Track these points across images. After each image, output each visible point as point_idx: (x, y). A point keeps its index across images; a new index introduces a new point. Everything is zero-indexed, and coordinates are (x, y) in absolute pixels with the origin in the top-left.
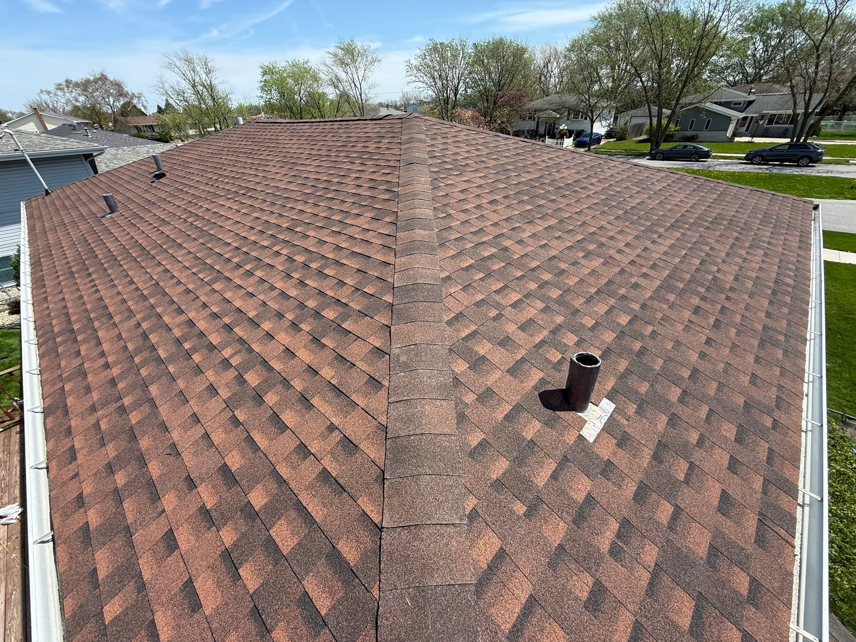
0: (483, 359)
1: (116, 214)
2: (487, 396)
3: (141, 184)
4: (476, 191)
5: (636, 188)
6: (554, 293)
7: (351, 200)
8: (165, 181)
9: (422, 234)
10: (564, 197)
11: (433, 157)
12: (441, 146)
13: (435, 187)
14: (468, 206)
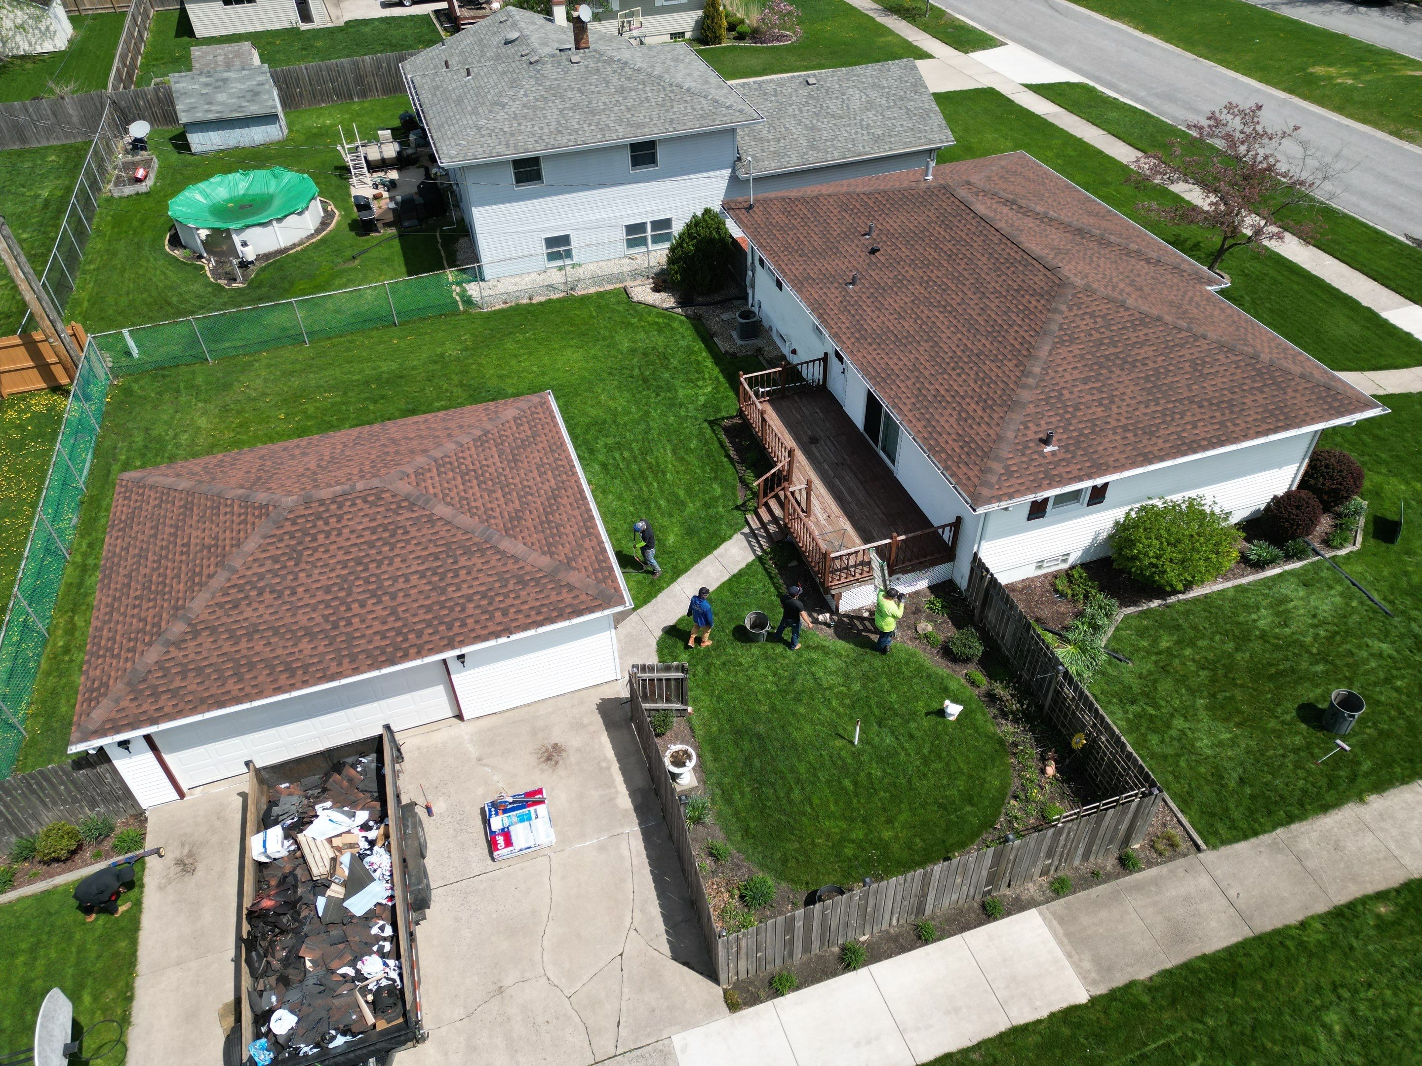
0: (1029, 427)
1: (857, 288)
2: (1025, 435)
3: (858, 250)
4: (1071, 359)
5: (1189, 369)
6: (1068, 416)
7: (1009, 348)
8: (882, 259)
9: (1031, 381)
10: (1122, 369)
11: (1061, 329)
12: (1071, 319)
13: (1050, 354)
14: (1059, 369)
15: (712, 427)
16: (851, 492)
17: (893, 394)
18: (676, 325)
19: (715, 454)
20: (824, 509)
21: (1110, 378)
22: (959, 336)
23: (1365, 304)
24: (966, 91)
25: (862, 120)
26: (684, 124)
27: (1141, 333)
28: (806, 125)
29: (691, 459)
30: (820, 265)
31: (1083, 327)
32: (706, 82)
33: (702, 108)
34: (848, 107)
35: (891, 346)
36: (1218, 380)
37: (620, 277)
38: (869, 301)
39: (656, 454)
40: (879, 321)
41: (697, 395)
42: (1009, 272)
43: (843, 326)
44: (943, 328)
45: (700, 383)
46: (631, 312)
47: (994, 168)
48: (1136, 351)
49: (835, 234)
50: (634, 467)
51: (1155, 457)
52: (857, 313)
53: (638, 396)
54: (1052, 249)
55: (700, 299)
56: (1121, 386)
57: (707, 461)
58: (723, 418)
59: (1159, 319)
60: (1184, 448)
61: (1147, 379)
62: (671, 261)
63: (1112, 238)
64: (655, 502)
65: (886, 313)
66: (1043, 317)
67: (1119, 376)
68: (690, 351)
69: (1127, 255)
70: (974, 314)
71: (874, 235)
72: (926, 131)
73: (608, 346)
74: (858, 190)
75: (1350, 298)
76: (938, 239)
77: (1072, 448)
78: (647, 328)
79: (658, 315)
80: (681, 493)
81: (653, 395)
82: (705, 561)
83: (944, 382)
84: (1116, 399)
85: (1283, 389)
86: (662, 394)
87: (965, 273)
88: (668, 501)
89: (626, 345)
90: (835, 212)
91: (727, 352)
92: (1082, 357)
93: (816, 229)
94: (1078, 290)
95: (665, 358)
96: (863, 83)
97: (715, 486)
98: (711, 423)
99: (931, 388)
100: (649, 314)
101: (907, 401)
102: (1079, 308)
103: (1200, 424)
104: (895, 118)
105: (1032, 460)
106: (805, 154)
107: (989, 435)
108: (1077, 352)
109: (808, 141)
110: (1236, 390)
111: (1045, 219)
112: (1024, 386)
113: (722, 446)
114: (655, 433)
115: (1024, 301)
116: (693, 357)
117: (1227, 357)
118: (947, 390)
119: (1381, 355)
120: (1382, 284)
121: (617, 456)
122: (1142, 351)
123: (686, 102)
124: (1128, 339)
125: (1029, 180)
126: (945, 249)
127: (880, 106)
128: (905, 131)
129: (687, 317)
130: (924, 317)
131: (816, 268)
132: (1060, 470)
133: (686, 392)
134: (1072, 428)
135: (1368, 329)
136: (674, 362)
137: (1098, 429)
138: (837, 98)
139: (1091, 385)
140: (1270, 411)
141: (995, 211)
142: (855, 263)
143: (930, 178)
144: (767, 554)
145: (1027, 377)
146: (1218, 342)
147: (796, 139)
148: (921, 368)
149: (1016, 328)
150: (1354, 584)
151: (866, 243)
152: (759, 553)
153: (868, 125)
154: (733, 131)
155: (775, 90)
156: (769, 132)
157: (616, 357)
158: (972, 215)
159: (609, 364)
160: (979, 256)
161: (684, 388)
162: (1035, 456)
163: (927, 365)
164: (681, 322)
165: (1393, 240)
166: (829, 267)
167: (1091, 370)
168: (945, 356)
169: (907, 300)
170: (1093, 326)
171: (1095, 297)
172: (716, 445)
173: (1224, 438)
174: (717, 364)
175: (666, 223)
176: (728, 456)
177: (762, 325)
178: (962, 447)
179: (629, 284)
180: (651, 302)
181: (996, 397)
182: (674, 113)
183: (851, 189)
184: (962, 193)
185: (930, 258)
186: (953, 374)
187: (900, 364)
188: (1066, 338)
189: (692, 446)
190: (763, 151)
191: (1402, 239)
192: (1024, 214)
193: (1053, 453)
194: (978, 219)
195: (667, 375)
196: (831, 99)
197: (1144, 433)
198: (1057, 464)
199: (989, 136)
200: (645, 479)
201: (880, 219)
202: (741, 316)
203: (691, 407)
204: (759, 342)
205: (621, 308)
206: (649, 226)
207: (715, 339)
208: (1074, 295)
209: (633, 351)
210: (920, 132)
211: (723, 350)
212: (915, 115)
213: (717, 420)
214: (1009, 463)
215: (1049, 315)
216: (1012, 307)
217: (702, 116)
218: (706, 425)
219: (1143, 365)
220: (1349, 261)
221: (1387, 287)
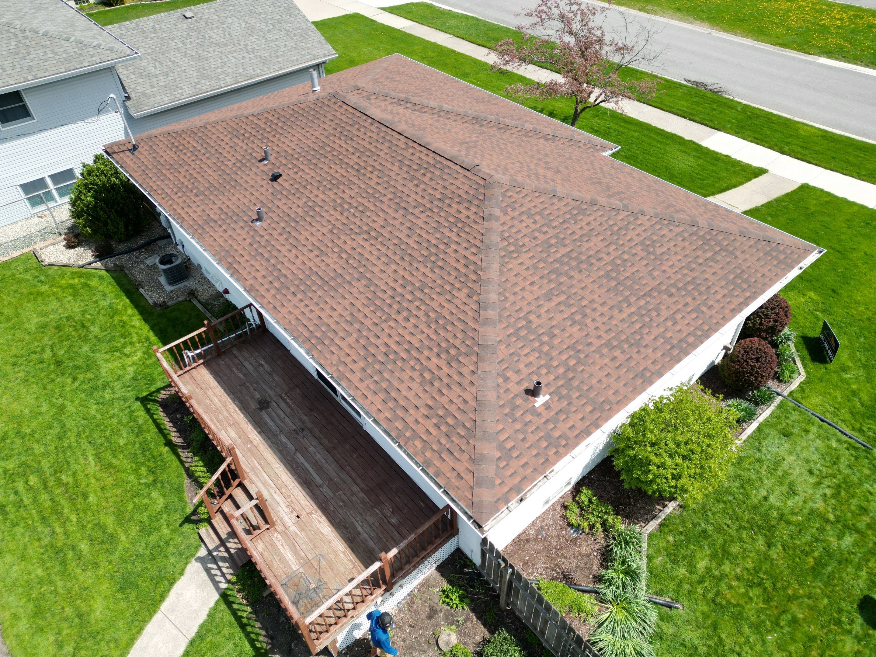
0: (508, 378)
1: (265, 224)
2: (507, 391)
3: (258, 178)
4: (524, 273)
5: (643, 254)
6: (545, 349)
7: (454, 273)
8: (286, 185)
9: (491, 314)
10: (580, 271)
11: (503, 239)
12: (509, 223)
13: (501, 274)
14: (517, 289)
15: (145, 406)
16: (319, 469)
17: (335, 359)
18: (94, 283)
19: (152, 445)
20: (291, 507)
21: (572, 286)
22: (393, 266)
23: (687, 138)
24: (338, 18)
25: (246, 45)
26: (46, 70)
27: (584, 224)
28: (192, 56)
29: (122, 462)
30: (219, 203)
31: (525, 231)
32: (72, 25)
33: (65, 52)
34: (230, 34)
35: (320, 293)
36: (674, 259)
37: (28, 240)
38: (282, 239)
39: (74, 467)
40: (298, 262)
41: (124, 367)
42: (426, 179)
43: (258, 275)
44: (373, 259)
45: (128, 350)
46: (42, 278)
47: (378, 71)
48: (586, 245)
49: (230, 164)
50: (44, 497)
51: (653, 374)
52: (272, 256)
53: (50, 387)
54: (462, 144)
55: (121, 247)
56: (586, 293)
57: (141, 459)
58: (158, 390)
59: (594, 203)
60: (676, 352)
61: (607, 275)
62: (76, 215)
63: (508, 121)
64: (74, 548)
65: (305, 250)
66: (478, 227)
67: (580, 281)
68: (113, 312)
69: (526, 135)
70: (401, 235)
71: (272, 158)
72: (308, 48)
73: (12, 328)
74: (246, 113)
75: (675, 135)
76: (340, 153)
77: (565, 392)
78: (60, 295)
79: (74, 275)
80: (109, 521)
81: (69, 381)
82: (150, 628)
83: (392, 332)
84: (588, 311)
85: (732, 253)
86: (80, 376)
87: (379, 188)
88: (91, 539)
89: (35, 320)
90: (226, 139)
91: (155, 304)
92: (535, 266)
93: (209, 162)
94: (506, 187)
95: (83, 326)
96: (240, 11)
97: (155, 494)
98: (144, 401)
99: (378, 342)
100: (62, 276)
101: (355, 367)
102: (514, 209)
103: (678, 317)
104: (277, 40)
105: (526, 424)
106: (197, 83)
107: (465, 401)
108: (528, 263)
109: (198, 71)
110: (694, 266)
111: (440, 112)
112: (486, 323)
113: (161, 430)
114: (72, 438)
115: (453, 211)
116: (117, 318)
117: (671, 231)
118: (398, 343)
119: (719, 179)
120: (690, 120)
121: (20, 486)
122: (591, 244)
123: (44, 46)
124: (573, 233)
125: (413, 78)
126: (351, 163)
127: (261, 30)
128: (290, 51)
129: (107, 270)
130: (347, 248)
131: (215, 207)
132: (563, 427)
133: (110, 366)
134: (555, 364)
135: (699, 158)
136: (95, 330)
137: (582, 356)
138: (217, 28)
139: (556, 300)
140: (732, 282)
141: (391, 112)
142: (257, 194)
143: (318, 88)
144: (233, 584)
145: (486, 308)
146: (656, 215)
147: (184, 71)
148: (360, 316)
149: (454, 246)
150: (823, 421)
151: (265, 169)
152: (224, 586)
153: (254, 49)
154: (111, 69)
155: (154, 27)
156: (155, 67)
157: (21, 340)
158: (370, 120)
159: (14, 351)
160: (389, 165)
161: (107, 361)
162: (528, 418)
163: (366, 311)
164: (101, 278)
165: (680, 85)
166: (229, 203)
167: (550, 281)
168: (385, 297)
169: (325, 230)
170: (533, 226)
171: (525, 192)
172: (153, 429)
173: (706, 328)
174: (146, 320)
175: (68, 174)
176: (169, 443)
177: (192, 264)
178: (437, 426)
179: (37, 246)
180: (65, 262)
181: (457, 343)
182: (32, 60)
183: (239, 113)
184: (353, 99)
185: (337, 176)
186: (400, 318)
187: (335, 314)
188: (512, 248)
189: (122, 442)
190: (152, 87)
191: (684, 83)
192: (419, 111)
193: (547, 406)
194: (377, 125)
195: (86, 349)
196: (212, 29)
197: (631, 346)
198: (555, 420)
199: (366, 50)
200: (59, 513)
201: (275, 140)
202: (162, 262)
203: (117, 385)
204: (190, 284)
205: (29, 277)
206: (49, 181)
207: (141, 290)
208: (504, 195)
209: (43, 327)
210: (303, 49)
211: (151, 301)
212: (295, 35)
213: (151, 394)
214: (502, 438)
215: (486, 224)
216: (442, 220)
217: (66, 59)
218: (138, 404)
219: (599, 260)
220: (660, 106)
221: (694, 121)
